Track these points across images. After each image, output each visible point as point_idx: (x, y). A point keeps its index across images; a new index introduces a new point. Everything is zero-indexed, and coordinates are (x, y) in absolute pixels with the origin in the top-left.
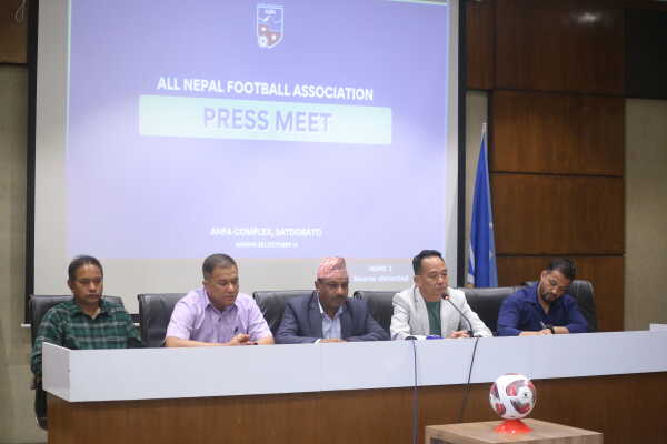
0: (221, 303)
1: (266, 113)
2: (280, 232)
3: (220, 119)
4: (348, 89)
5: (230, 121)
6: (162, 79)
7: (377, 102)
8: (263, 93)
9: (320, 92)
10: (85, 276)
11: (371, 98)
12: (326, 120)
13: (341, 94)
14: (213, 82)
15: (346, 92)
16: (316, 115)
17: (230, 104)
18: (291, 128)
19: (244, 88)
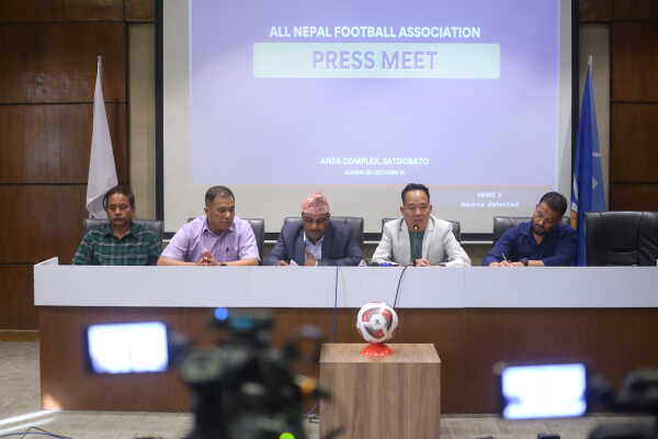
0: (220, 227)
1: (372, 53)
2: (387, 161)
3: (328, 60)
4: (455, 29)
5: (337, 62)
6: (274, 28)
7: (484, 39)
8: (370, 36)
9: (426, 32)
10: (113, 203)
11: (478, 35)
12: (432, 58)
13: (447, 33)
14: (321, 28)
15: (452, 32)
16: (422, 53)
17: (338, 47)
18: (397, 67)
19: (351, 32)
